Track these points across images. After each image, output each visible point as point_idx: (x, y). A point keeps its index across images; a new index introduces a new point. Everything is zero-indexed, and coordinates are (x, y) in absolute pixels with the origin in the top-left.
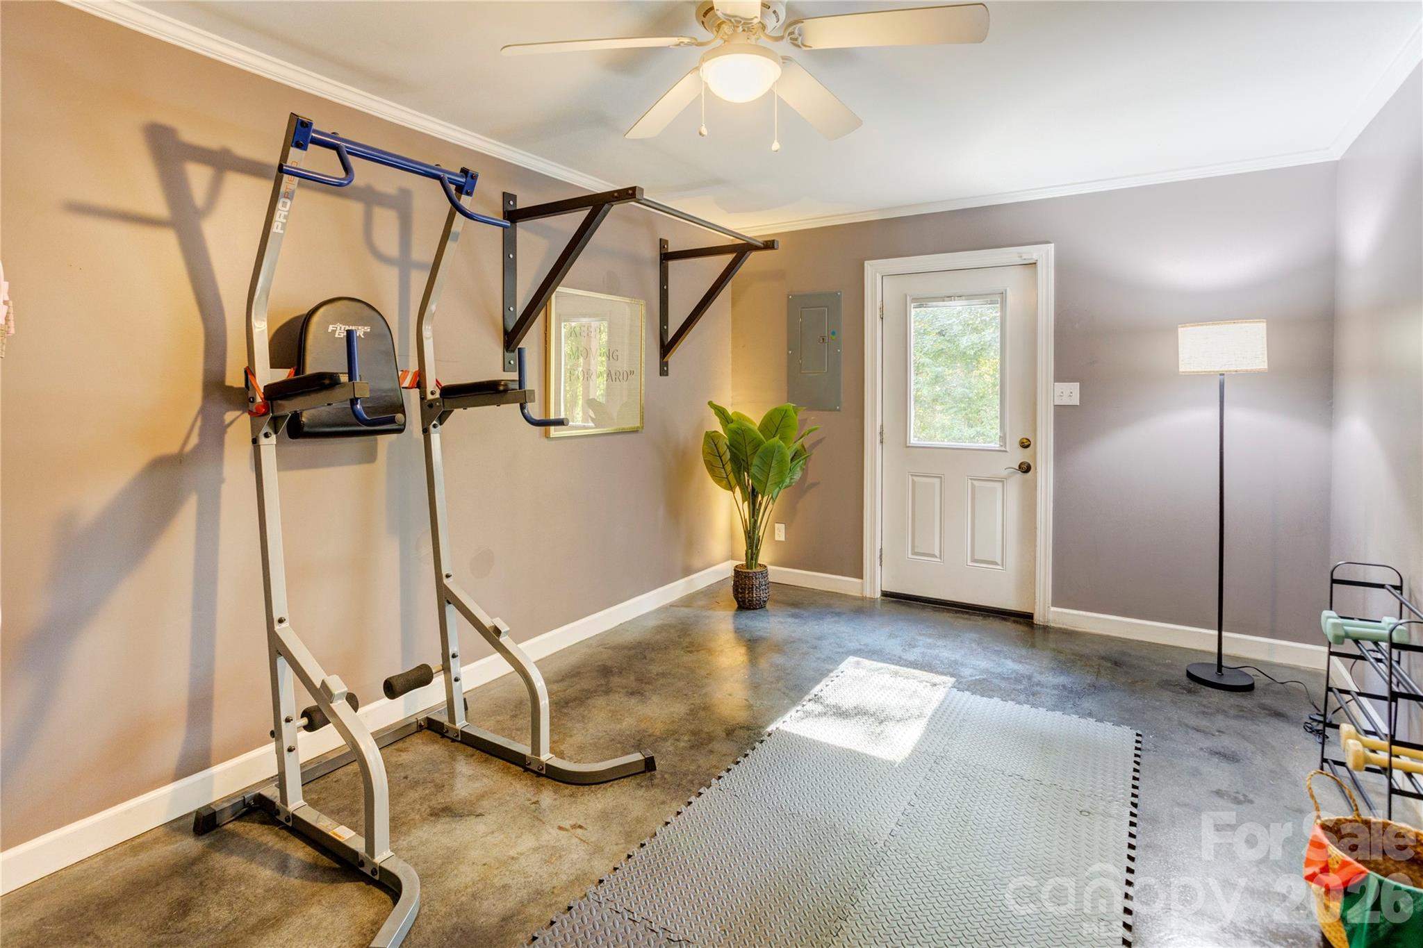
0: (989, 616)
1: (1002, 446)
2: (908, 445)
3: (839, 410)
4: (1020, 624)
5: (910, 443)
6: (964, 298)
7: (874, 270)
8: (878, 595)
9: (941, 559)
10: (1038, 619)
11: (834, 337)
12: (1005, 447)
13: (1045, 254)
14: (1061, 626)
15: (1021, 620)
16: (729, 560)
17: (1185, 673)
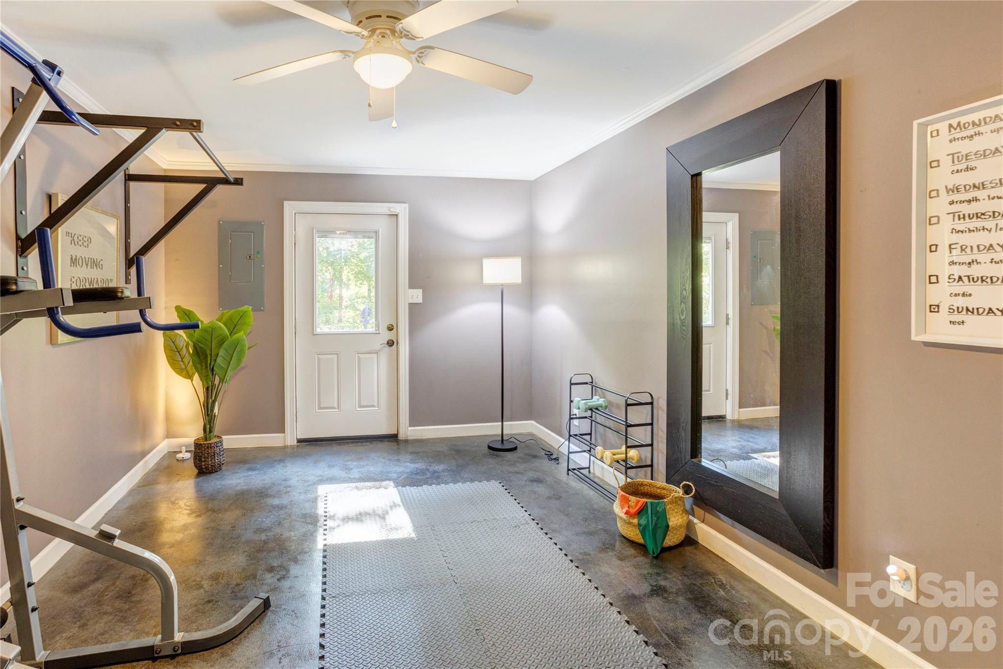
0: (373, 441)
1: (376, 330)
2: (315, 333)
3: (263, 310)
4: (392, 441)
5: (316, 332)
6: (352, 233)
7: (290, 208)
8: (295, 443)
9: (338, 409)
10: (401, 436)
11: (259, 256)
12: (379, 331)
13: (402, 209)
14: (417, 438)
15: (391, 439)
16: (165, 439)
17: (487, 448)
